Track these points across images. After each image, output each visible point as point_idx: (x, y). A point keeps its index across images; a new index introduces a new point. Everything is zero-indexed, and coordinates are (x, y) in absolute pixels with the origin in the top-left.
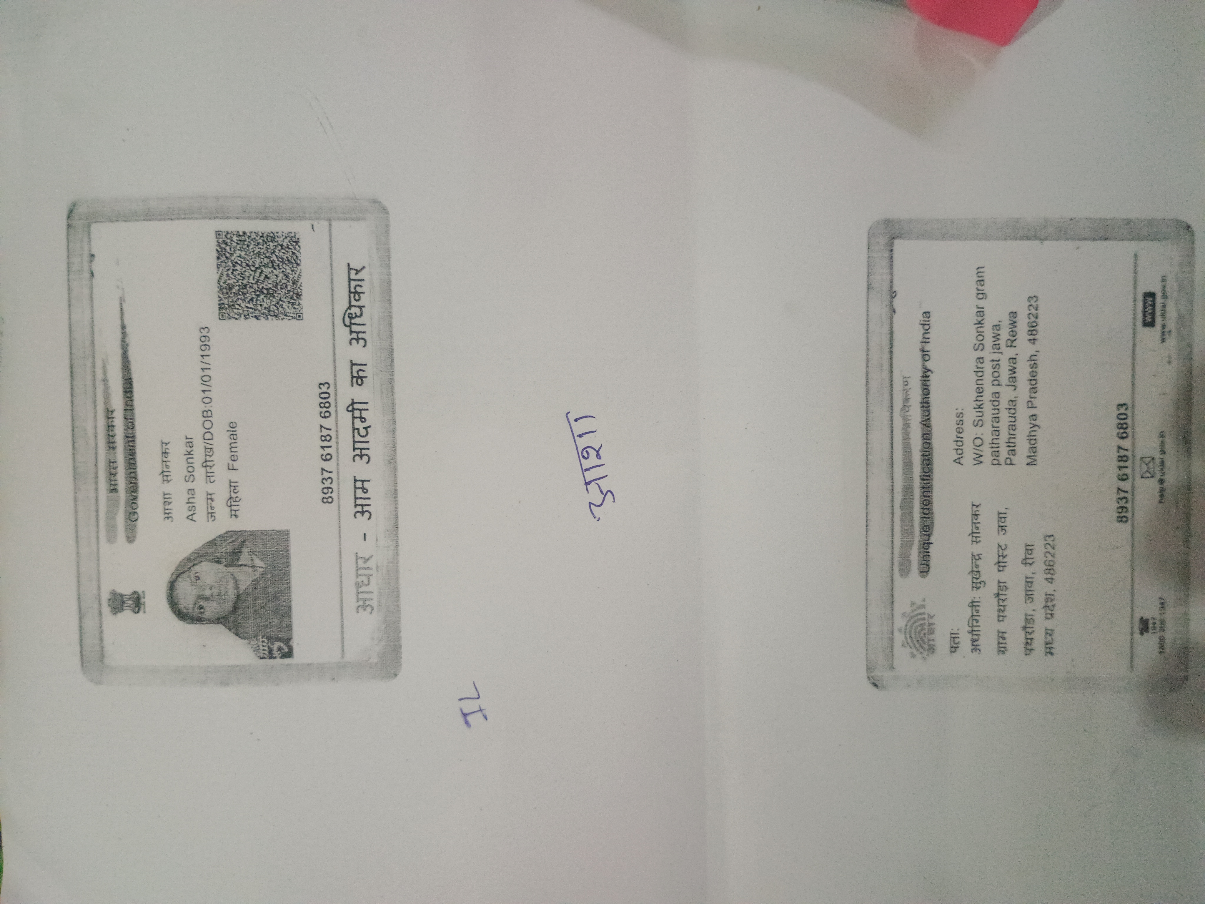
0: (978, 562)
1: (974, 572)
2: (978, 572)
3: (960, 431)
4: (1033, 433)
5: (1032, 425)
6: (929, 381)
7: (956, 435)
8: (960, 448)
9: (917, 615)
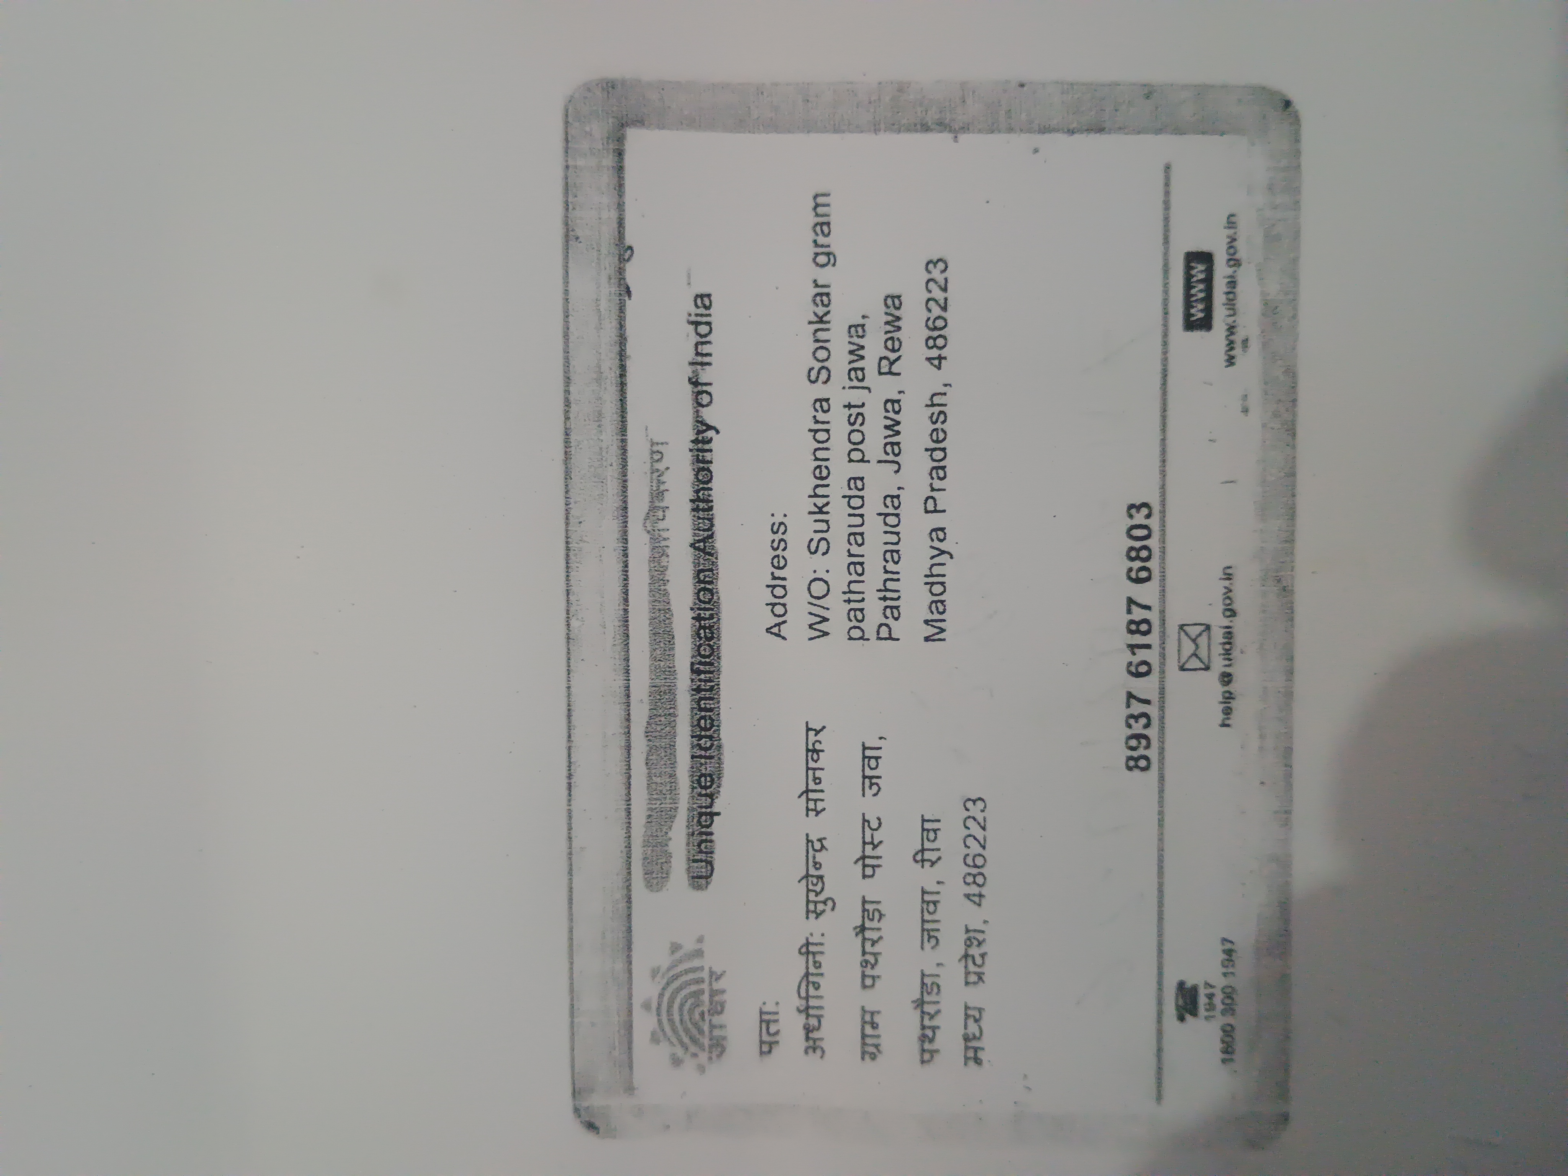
0: (820, 857)
1: (810, 879)
2: (821, 878)
3: (779, 564)
4: (936, 570)
5: (937, 552)
6: (711, 451)
7: (772, 574)
8: (781, 601)
9: (687, 972)
